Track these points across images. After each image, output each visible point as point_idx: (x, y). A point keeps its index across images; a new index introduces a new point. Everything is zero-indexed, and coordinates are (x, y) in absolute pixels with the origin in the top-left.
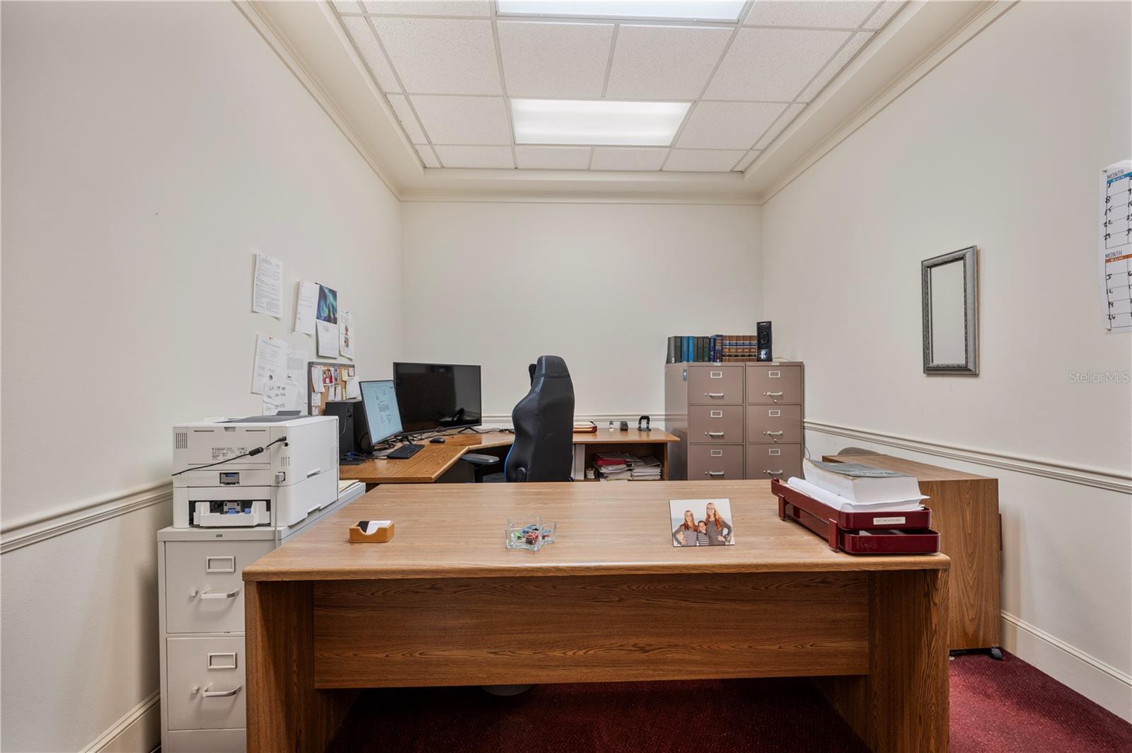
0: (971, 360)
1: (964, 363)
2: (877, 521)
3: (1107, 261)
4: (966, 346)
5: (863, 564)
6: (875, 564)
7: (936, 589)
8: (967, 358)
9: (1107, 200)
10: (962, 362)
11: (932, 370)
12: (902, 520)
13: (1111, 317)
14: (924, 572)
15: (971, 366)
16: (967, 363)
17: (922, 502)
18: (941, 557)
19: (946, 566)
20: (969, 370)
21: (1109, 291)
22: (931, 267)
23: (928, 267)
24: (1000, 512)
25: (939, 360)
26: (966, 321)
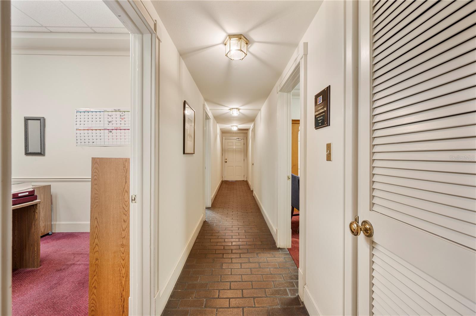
0: (43, 151)
1: (40, 152)
2: (20, 195)
3: (76, 130)
4: (41, 147)
5: (16, 207)
6: (19, 206)
7: (37, 209)
8: (41, 150)
9: (76, 116)
10: (40, 151)
11: (27, 153)
12: (27, 193)
13: (77, 143)
14: (33, 205)
15: (42, 153)
16: (41, 152)
17: (32, 188)
18: (37, 201)
19: (39, 203)
20: (42, 154)
21: (77, 137)
22: (28, 120)
23: (27, 119)
24: (51, 194)
25: (30, 150)
26: (41, 139)
